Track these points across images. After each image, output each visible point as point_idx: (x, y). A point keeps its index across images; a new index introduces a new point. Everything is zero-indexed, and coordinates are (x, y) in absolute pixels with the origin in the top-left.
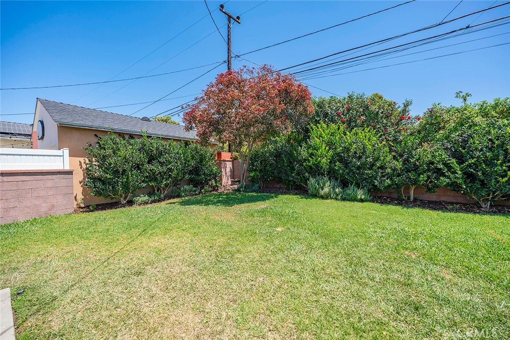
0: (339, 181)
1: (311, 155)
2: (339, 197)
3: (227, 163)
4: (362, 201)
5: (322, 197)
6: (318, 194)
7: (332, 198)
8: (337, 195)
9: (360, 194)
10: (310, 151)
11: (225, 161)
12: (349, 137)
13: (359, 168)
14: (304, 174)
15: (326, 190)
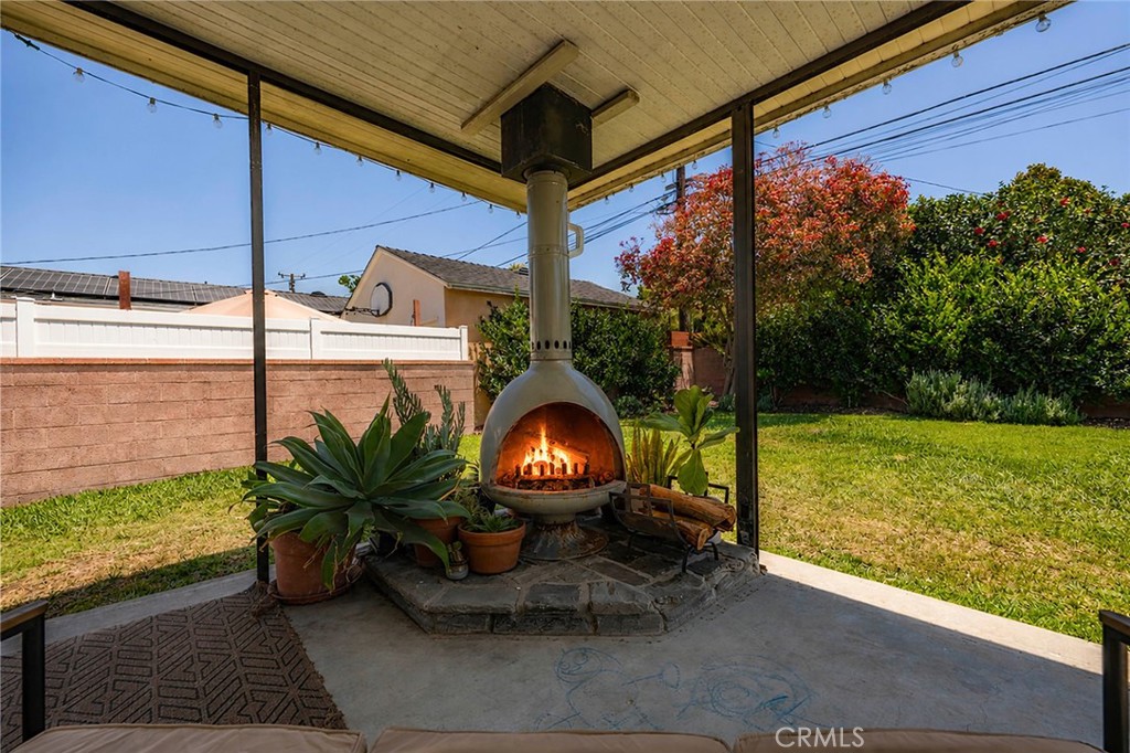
0: (989, 382)
1: (914, 327)
2: (996, 416)
3: (684, 354)
4: (1056, 422)
5: (950, 417)
6: (935, 410)
7: (974, 419)
8: (989, 412)
9: (1053, 407)
10: (909, 318)
11: (681, 350)
12: (1014, 284)
13: (1046, 350)
14: (896, 368)
15: (959, 400)
